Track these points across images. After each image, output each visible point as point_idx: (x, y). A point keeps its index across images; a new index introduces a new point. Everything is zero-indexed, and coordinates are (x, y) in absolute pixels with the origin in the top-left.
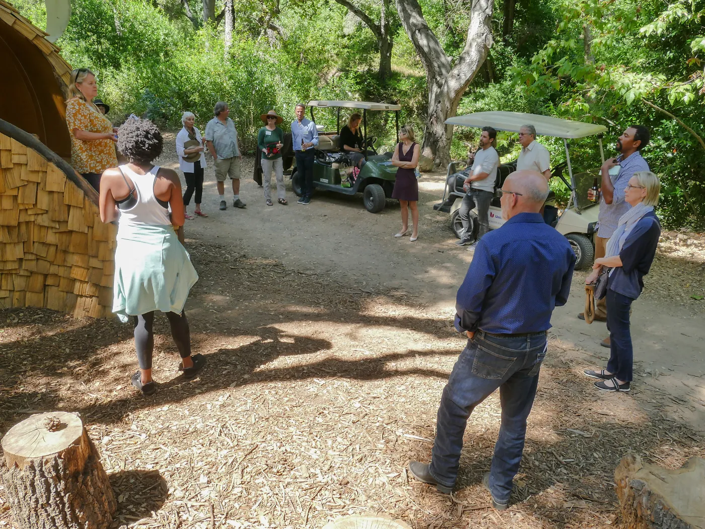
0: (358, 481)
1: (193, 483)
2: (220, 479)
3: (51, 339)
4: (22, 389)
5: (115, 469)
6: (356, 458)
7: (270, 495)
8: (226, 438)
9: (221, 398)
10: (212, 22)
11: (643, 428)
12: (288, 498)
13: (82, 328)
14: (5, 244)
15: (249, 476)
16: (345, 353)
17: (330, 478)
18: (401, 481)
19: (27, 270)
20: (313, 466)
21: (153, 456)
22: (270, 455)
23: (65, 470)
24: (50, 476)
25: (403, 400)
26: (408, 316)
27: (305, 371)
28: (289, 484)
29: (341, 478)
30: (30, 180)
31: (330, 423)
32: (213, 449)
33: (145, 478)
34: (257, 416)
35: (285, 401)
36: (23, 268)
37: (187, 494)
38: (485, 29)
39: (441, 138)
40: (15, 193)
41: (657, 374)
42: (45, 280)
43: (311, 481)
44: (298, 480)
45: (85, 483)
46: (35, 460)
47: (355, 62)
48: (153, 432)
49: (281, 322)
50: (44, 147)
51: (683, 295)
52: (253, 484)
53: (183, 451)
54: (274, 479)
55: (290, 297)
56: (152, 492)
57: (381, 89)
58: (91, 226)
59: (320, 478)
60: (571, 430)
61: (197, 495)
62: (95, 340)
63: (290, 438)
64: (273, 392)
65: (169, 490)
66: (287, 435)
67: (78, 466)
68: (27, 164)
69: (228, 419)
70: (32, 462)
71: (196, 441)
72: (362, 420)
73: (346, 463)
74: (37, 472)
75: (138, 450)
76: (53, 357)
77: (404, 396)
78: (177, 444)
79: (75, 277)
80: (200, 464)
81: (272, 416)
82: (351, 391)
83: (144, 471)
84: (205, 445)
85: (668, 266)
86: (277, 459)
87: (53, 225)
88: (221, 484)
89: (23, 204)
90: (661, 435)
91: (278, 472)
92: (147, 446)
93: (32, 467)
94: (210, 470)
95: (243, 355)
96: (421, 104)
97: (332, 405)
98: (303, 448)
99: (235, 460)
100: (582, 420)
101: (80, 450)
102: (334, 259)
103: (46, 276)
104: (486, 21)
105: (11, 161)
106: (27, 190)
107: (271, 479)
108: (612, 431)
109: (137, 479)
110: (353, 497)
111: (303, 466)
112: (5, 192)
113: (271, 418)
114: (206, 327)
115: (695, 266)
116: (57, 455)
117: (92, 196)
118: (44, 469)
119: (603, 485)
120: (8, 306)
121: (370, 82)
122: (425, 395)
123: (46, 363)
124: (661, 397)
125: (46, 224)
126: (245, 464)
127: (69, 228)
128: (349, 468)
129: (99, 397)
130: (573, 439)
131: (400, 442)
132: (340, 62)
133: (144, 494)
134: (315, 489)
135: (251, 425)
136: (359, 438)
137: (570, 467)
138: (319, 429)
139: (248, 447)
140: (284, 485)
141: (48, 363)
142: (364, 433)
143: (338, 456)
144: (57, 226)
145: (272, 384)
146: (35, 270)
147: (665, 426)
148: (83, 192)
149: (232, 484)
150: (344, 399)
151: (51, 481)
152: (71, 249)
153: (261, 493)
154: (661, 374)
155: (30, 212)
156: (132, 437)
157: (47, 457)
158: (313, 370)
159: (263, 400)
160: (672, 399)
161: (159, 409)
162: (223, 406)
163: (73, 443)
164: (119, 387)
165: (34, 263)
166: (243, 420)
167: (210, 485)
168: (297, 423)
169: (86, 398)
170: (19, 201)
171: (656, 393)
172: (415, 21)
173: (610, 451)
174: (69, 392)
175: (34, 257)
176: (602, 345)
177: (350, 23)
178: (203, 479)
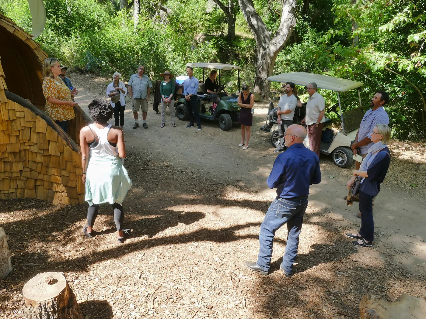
0: (218, 306)
1: (126, 308)
2: (141, 305)
3: (40, 218)
4: (26, 251)
5: (82, 300)
6: (217, 292)
7: (169, 315)
8: (144, 280)
9: (139, 255)
10: (127, 9)
11: (378, 270)
12: (179, 317)
13: (58, 211)
14: (12, 162)
15: (157, 304)
16: (209, 225)
17: (202, 304)
18: (242, 306)
19: (25, 177)
20: (192, 297)
21: (103, 292)
22: (169, 291)
23: (58, 307)
24: (50, 311)
25: (243, 255)
26: (245, 199)
27: (187, 237)
28: (179, 308)
29: (209, 304)
30: (27, 126)
31: (202, 271)
32: (136, 287)
33: (99, 305)
34: (160, 266)
35: (176, 257)
36: (23, 175)
37: (123, 314)
38: (291, 16)
39: (265, 81)
40: (18, 134)
41: (388, 235)
42: (36, 182)
43: (191, 306)
44: (185, 306)
45: (68, 313)
46: (42, 302)
47: (213, 30)
48: (103, 277)
49: (172, 206)
50: (34, 107)
51: (405, 184)
52: (159, 309)
53: (119, 288)
54: (171, 305)
55: (177, 188)
56: (104, 313)
57: (229, 46)
58: (62, 152)
59: (197, 305)
60: (338, 272)
61: (129, 315)
62: (66, 218)
63: (179, 280)
64: (169, 251)
65: (113, 312)
66: (178, 278)
67: (64, 304)
68: (24, 117)
69: (144, 268)
70: (40, 304)
71: (127, 282)
72: (220, 268)
73: (211, 295)
74: (43, 309)
75: (94, 288)
76: (43, 230)
77: (243, 252)
78: (116, 284)
79: (53, 181)
80: (130, 296)
81: (169, 266)
82: (213, 249)
83: (99, 301)
84: (132, 285)
85: (398, 165)
86: (172, 293)
87: (40, 151)
88: (142, 308)
89: (22, 140)
90: (388, 274)
91: (173, 301)
92: (99, 285)
93: (40, 307)
94: (135, 300)
95: (151, 227)
96: (253, 56)
97: (203, 259)
98: (187, 286)
99: (149, 294)
100: (344, 265)
101: (66, 295)
102: (202, 161)
103: (36, 180)
104: (292, 11)
105: (15, 115)
106: (25, 132)
107: (169, 305)
108: (361, 272)
109: (95, 306)
110: (215, 316)
111: (187, 297)
112: (12, 133)
113: (168, 268)
114: (130, 210)
115: (413, 165)
116: (53, 299)
117: (63, 135)
118: (46, 307)
119: (354, 306)
120: (14, 198)
121: (222, 42)
122: (255, 251)
123: (39, 234)
124: (390, 250)
125: (36, 151)
126: (155, 296)
127: (50, 154)
128: (213, 298)
129: (70, 255)
130: (338, 278)
131: (241, 282)
132: (204, 29)
133: (99, 315)
134: (194, 311)
135: (157, 272)
136: (218, 279)
137: (336, 295)
138: (195, 274)
139: (156, 285)
140: (177, 309)
141: (41, 234)
142: (220, 276)
143: (207, 291)
144: (43, 153)
145: (168, 246)
146: (30, 177)
147: (391, 268)
148: (57, 133)
149: (148, 309)
150: (209, 255)
151: (50, 313)
152: (51, 165)
153: (164, 314)
154: (391, 235)
155: (26, 144)
156: (91, 280)
157: (48, 301)
158: (191, 237)
159: (163, 257)
160: (396, 251)
161: (105, 263)
162: (141, 260)
163: (61, 292)
164: (82, 249)
165: (29, 173)
166: (153, 269)
167: (136, 309)
168: (183, 271)
169: (63, 256)
170: (20, 138)
171: (387, 248)
172: (249, 10)
173: (359, 285)
174: (53, 252)
175: (29, 170)
176: (357, 217)
177: (210, 6)
178: (132, 306)
